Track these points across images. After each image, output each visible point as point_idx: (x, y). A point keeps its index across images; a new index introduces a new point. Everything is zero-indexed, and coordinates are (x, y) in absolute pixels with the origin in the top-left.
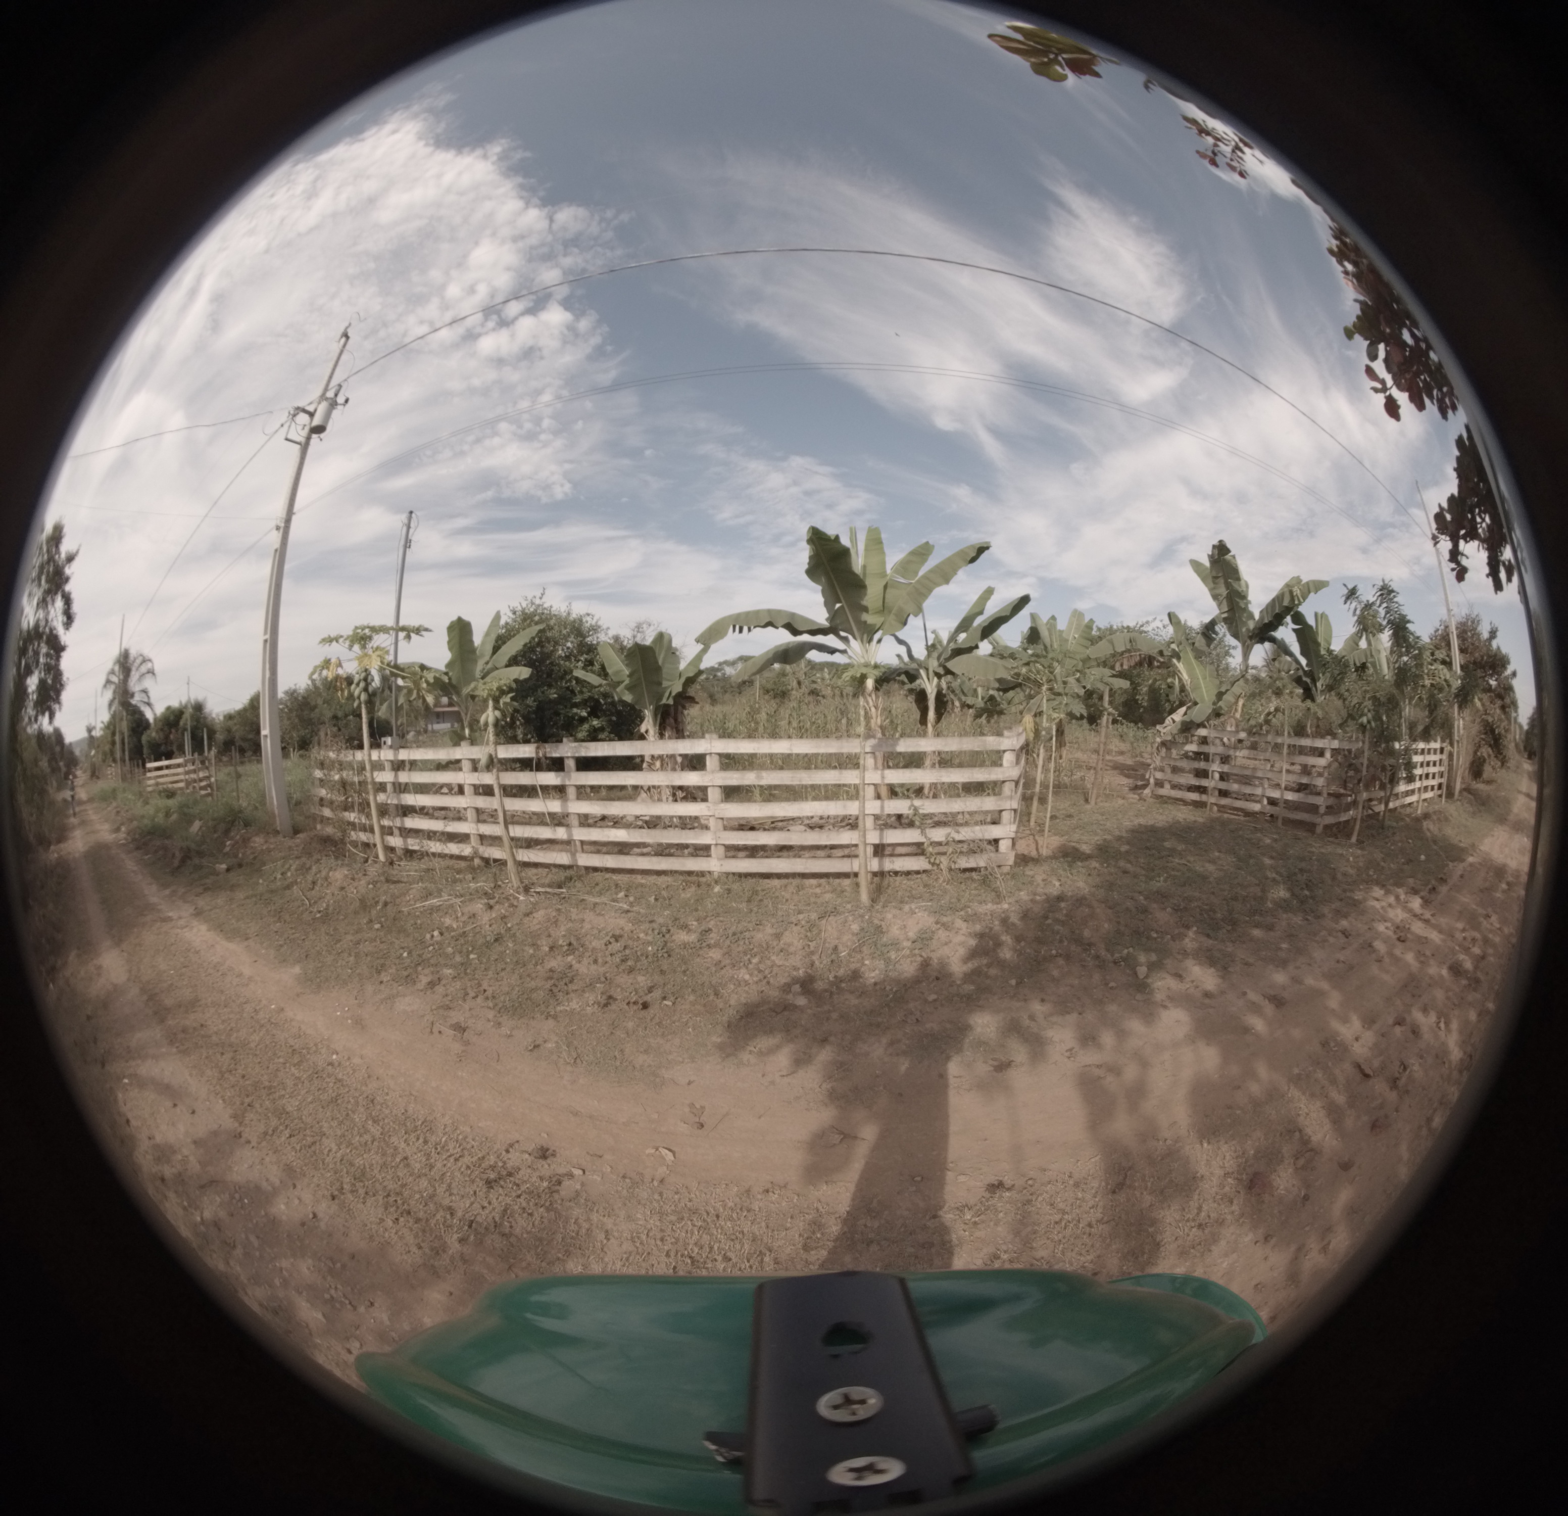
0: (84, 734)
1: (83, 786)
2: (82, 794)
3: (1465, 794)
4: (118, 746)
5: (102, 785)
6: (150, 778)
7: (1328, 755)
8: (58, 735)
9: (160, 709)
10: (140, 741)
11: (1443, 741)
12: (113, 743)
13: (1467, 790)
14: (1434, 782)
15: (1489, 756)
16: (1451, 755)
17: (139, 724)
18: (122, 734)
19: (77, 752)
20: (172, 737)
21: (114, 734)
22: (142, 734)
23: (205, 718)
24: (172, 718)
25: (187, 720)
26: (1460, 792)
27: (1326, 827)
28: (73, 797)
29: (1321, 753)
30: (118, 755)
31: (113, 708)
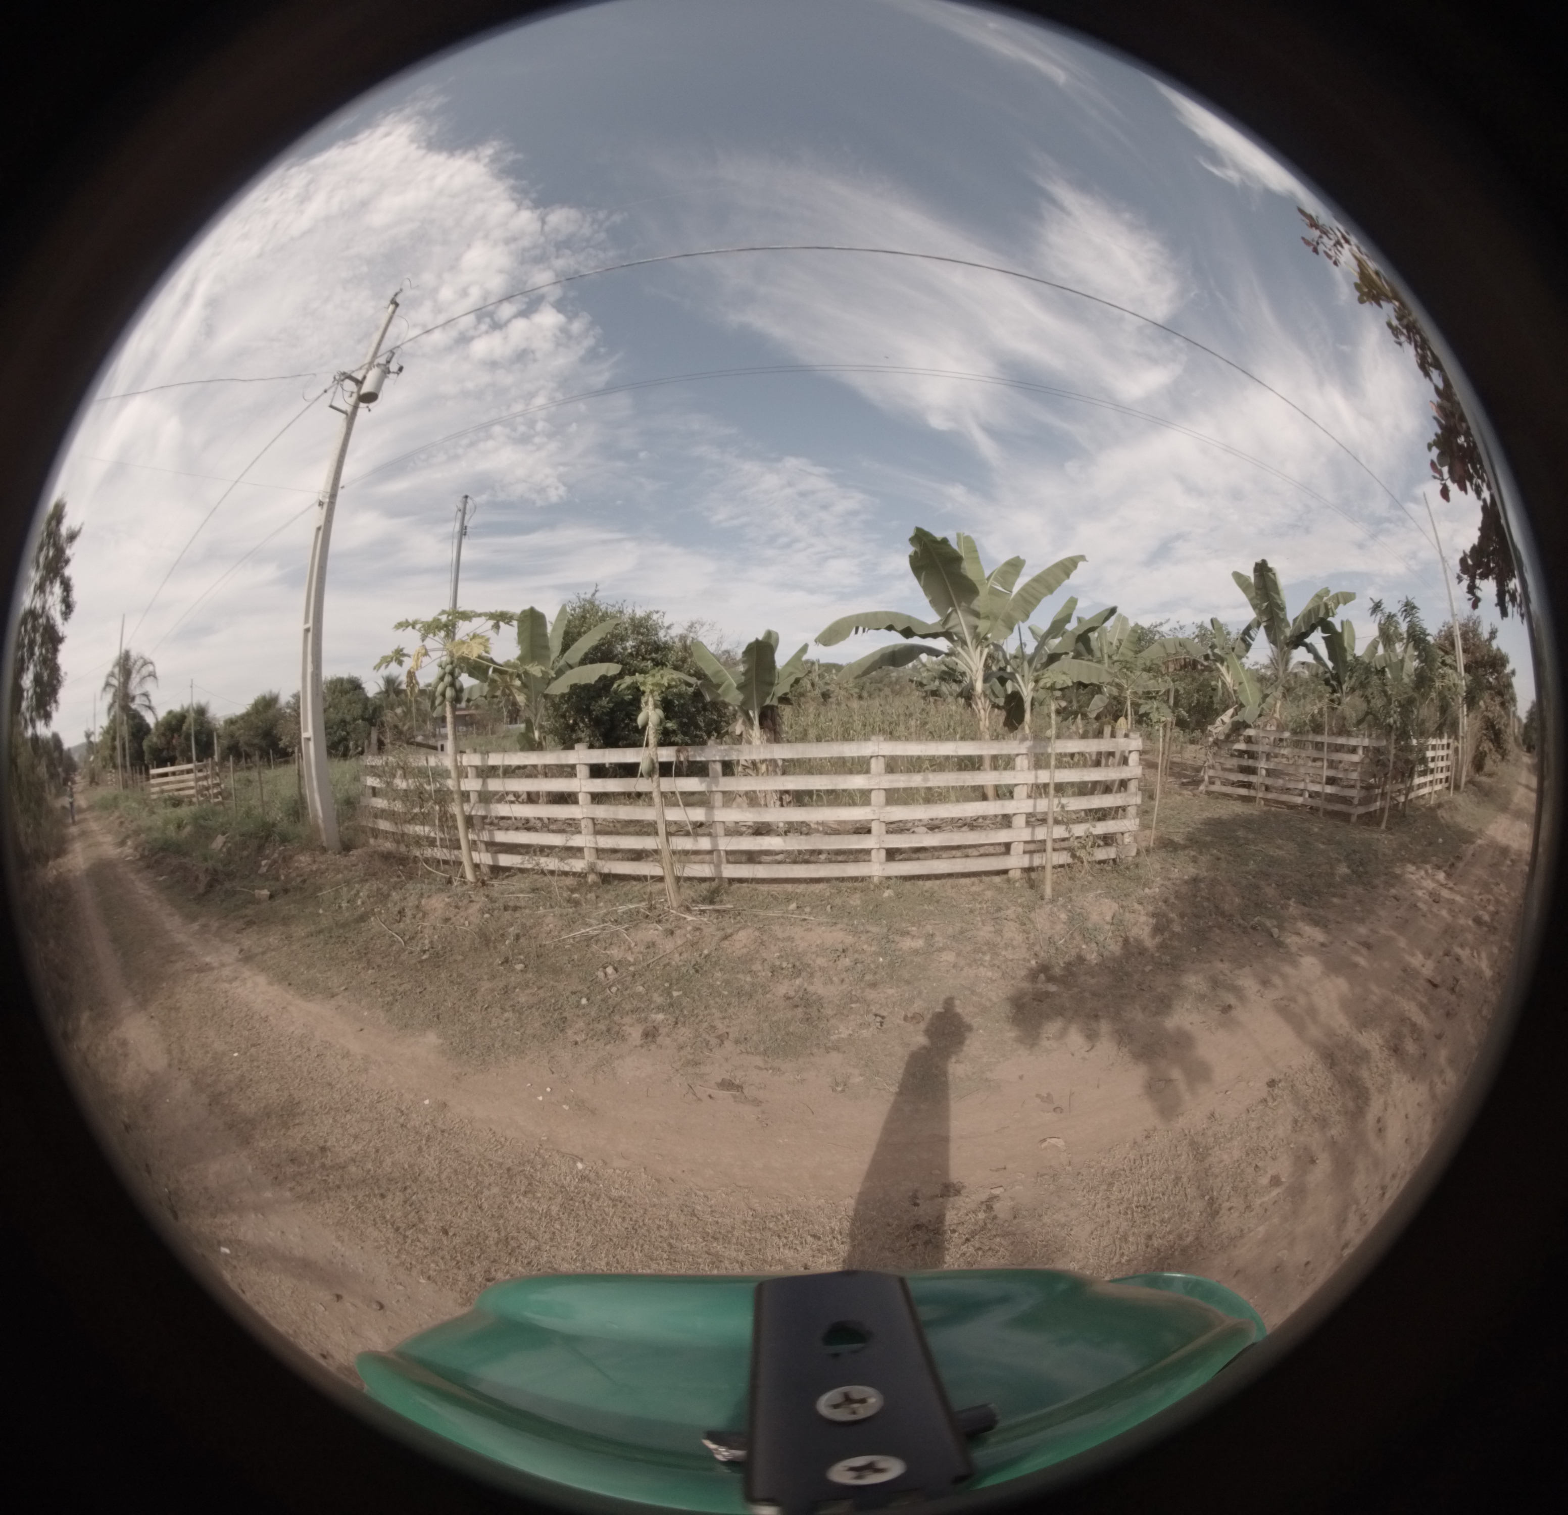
0: (83, 740)
1: (82, 792)
2: (81, 801)
3: (1470, 786)
4: (119, 752)
5: (102, 792)
6: (153, 786)
7: (1360, 751)
8: (56, 740)
9: (162, 714)
10: (141, 746)
11: (1449, 737)
12: (114, 748)
13: (1471, 782)
14: (1442, 776)
15: (1490, 750)
16: (1456, 750)
17: (139, 729)
18: (123, 739)
19: (76, 758)
20: (174, 741)
21: (114, 739)
22: (142, 739)
23: (209, 723)
24: (174, 723)
25: (190, 725)
26: (1466, 784)
27: (1359, 817)
28: (71, 804)
29: (1354, 750)
30: (119, 761)
31: (112, 713)
